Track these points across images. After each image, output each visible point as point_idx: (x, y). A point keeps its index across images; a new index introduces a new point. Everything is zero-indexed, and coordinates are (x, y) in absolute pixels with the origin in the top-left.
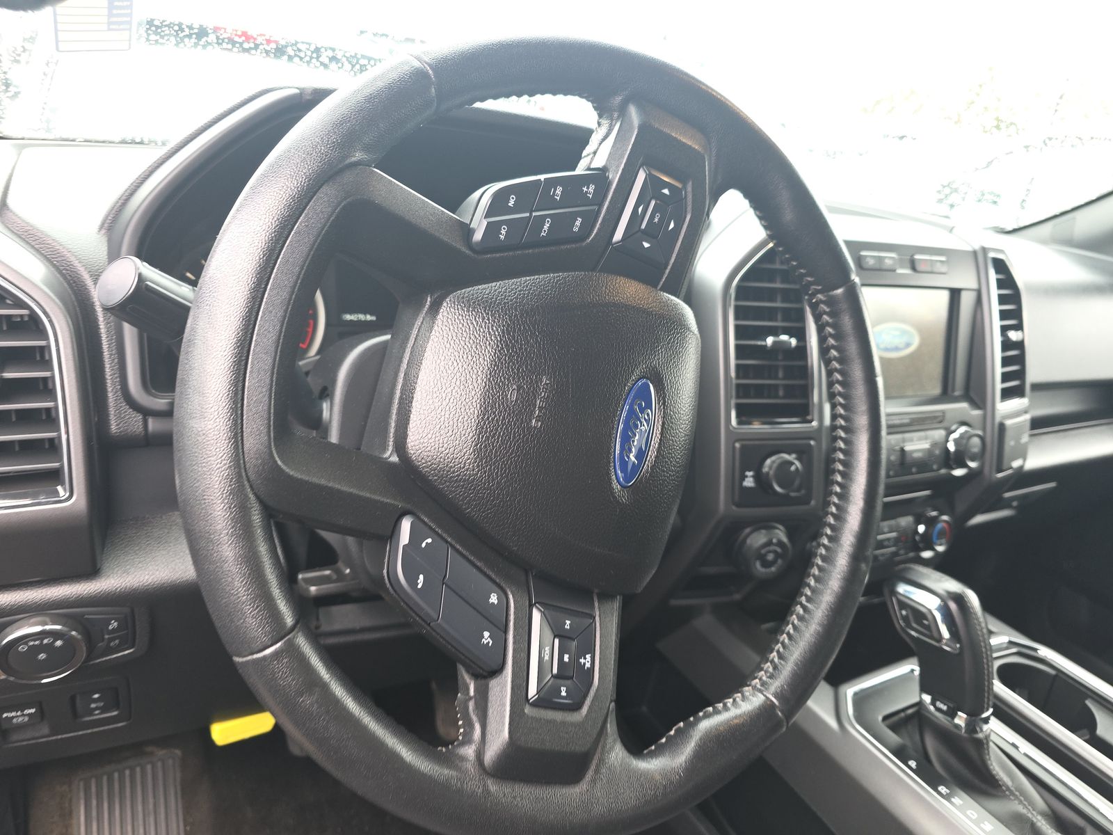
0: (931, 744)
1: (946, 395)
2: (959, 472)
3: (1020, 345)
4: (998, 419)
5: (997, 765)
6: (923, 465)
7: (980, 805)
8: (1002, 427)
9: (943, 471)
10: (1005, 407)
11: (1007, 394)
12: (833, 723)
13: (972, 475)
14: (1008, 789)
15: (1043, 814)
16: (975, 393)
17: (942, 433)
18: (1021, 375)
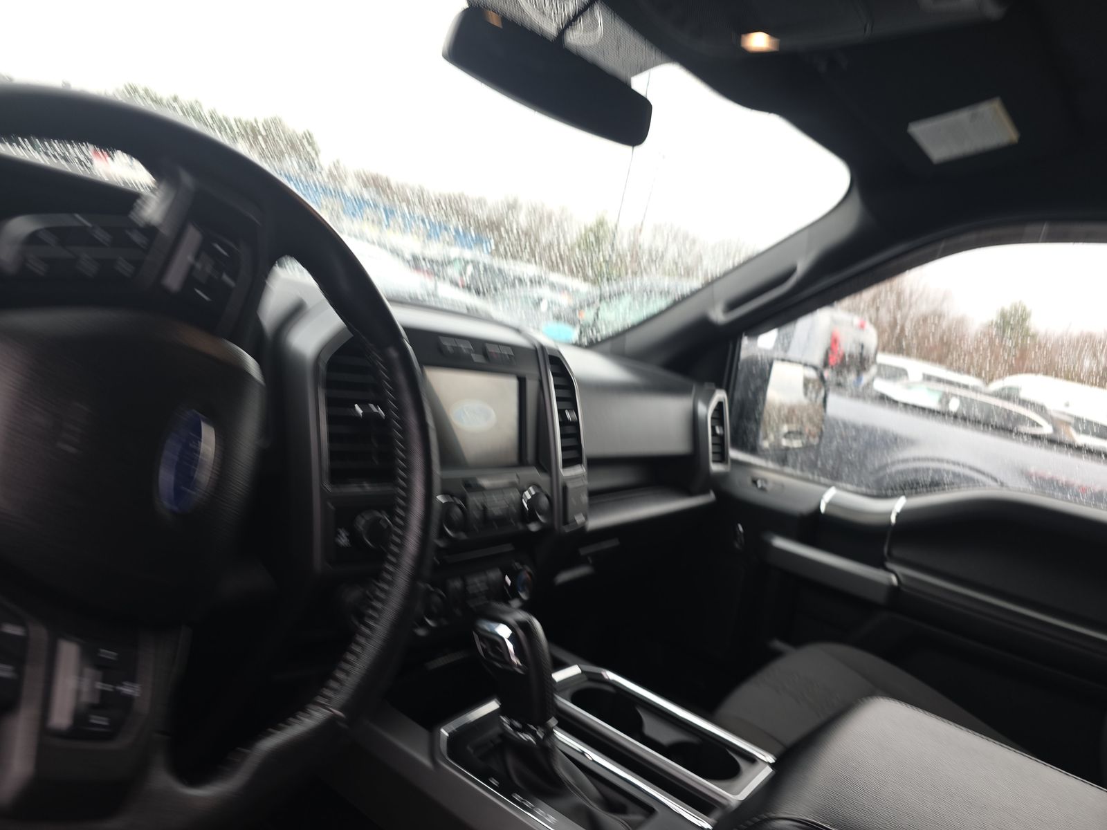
0: (511, 761)
1: (521, 462)
2: (533, 527)
3: (576, 424)
4: (561, 481)
5: (562, 770)
6: (502, 520)
7: (552, 807)
8: (565, 488)
9: (521, 527)
10: (566, 473)
11: (568, 463)
12: (426, 762)
13: (546, 531)
14: (571, 786)
15: (597, 801)
16: (543, 462)
17: (518, 494)
18: (578, 448)
